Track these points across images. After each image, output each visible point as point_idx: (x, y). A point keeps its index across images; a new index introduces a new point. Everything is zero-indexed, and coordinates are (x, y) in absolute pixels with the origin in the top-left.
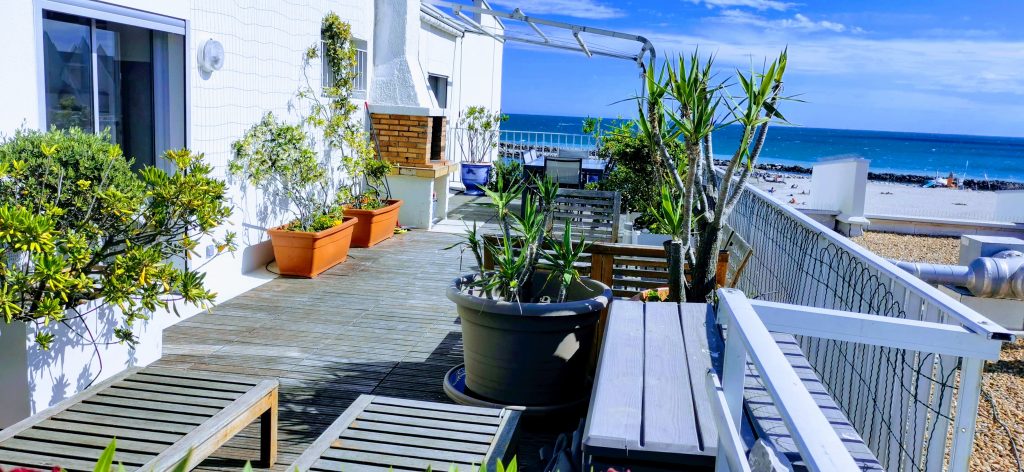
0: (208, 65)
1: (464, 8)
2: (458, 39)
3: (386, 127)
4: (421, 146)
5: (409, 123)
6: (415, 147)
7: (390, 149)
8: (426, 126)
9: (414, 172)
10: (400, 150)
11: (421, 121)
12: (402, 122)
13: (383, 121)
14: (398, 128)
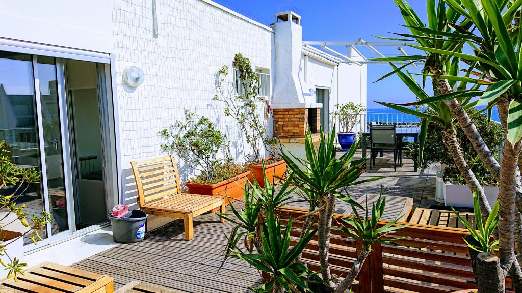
0: (131, 82)
1: (328, 43)
2: (336, 67)
3: (282, 116)
4: (302, 126)
5: (294, 113)
6: (298, 127)
7: (284, 128)
8: (303, 114)
9: (297, 141)
10: (289, 128)
11: (301, 111)
12: (290, 113)
13: (280, 113)
14: (288, 116)
